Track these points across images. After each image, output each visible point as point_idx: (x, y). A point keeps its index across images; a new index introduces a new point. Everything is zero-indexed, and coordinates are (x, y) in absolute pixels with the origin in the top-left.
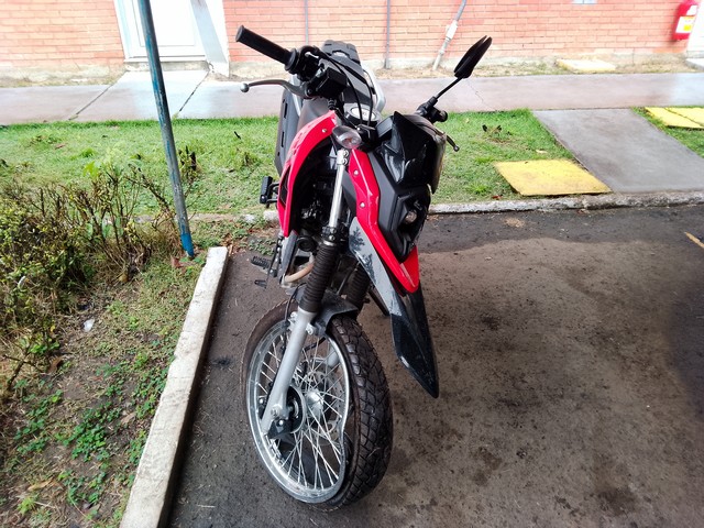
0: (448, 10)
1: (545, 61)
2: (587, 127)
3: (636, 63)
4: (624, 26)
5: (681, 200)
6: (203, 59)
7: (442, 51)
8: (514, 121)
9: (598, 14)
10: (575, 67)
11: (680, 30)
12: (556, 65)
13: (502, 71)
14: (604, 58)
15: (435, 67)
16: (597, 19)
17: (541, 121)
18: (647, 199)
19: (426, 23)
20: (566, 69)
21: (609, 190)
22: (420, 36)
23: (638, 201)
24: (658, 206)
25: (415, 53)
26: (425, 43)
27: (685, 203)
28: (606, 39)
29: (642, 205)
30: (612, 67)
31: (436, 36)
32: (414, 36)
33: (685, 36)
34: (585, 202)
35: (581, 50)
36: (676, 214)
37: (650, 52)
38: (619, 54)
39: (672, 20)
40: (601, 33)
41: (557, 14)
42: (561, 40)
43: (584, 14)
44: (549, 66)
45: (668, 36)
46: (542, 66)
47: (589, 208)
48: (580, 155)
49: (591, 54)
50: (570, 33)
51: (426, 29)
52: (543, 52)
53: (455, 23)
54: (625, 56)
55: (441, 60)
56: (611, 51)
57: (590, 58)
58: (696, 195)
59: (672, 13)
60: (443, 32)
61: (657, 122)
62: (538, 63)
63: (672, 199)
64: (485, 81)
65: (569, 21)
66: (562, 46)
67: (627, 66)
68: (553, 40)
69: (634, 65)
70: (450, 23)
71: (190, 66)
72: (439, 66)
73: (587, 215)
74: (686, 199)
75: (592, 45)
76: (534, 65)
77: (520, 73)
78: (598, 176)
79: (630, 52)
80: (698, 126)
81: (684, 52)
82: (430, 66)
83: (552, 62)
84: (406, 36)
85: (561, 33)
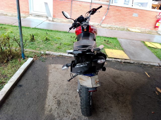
0: (104, 13)
1: (125, 28)
2: (129, 44)
3: (146, 31)
4: (144, 23)
5: (146, 64)
6: (47, 16)
7: (101, 22)
8: (113, 40)
9: (138, 19)
10: (131, 30)
11: (157, 25)
12: (127, 29)
13: (114, 28)
14: (138, 29)
15: (99, 25)
16: (138, 20)
17: (119, 41)
18: (138, 62)
19: (98, 15)
20: (129, 30)
21: (129, 59)
22: (97, 18)
23: (136, 62)
24: (141, 64)
25: (95, 22)
26: (97, 20)
27: (147, 65)
28: (139, 25)
29: (137, 64)
30: (140, 31)
31: (100, 19)
32: (95, 18)
33: (158, 27)
34: (123, 61)
35: (133, 26)
36: (144, 67)
37: (149, 29)
38: (142, 29)
39: (155, 23)
40: (139, 23)
41: (128, 18)
42: (129, 24)
43: (135, 19)
44: (125, 29)
45: (154, 26)
46: (124, 29)
47: (124, 62)
48: (125, 50)
49: (136, 28)
50: (131, 22)
51: (98, 17)
52: (124, 26)
53: (105, 16)
54: (144, 29)
55: (101, 24)
56: (140, 28)
57: (135, 29)
58: (150, 63)
59: (155, 21)
60: (102, 18)
61: (146, 45)
62: (123, 28)
63: (144, 63)
64: (109, 30)
65: (131, 20)
66: (129, 25)
67: (144, 32)
68: (127, 23)
69: (145, 32)
70: (104, 16)
71: (44, 17)
72: (100, 25)
73: (123, 64)
74: (148, 64)
75: (136, 26)
76: (122, 28)
77: (118, 30)
78: (128, 55)
79: (145, 29)
80: (156, 47)
81: (157, 30)
82: (98, 25)
83: (126, 28)
84: (93, 18)
85: (129, 22)
